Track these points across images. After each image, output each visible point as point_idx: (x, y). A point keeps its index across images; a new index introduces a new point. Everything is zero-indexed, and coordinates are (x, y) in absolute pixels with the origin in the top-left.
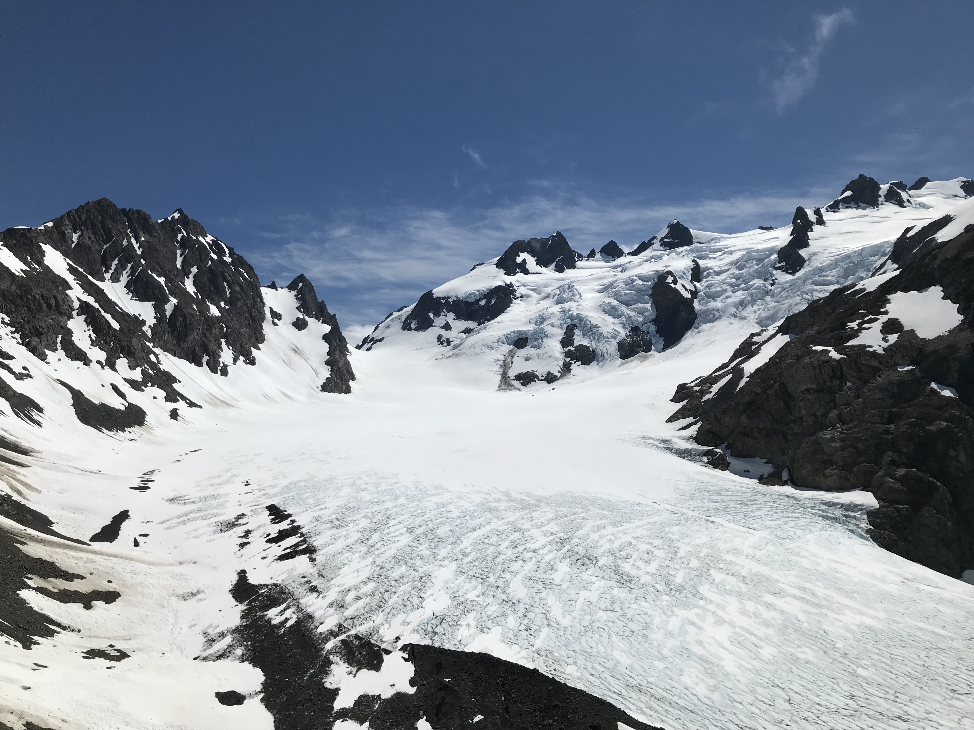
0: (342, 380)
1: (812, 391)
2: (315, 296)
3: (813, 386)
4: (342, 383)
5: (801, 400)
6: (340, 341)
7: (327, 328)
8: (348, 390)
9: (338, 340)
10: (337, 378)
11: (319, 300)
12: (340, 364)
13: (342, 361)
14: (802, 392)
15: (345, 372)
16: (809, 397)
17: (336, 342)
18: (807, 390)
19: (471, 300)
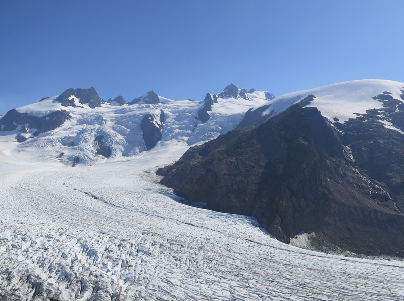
1: (226, 175)
3: (227, 173)
5: (222, 179)
14: (222, 175)
16: (225, 177)
19: (40, 116)
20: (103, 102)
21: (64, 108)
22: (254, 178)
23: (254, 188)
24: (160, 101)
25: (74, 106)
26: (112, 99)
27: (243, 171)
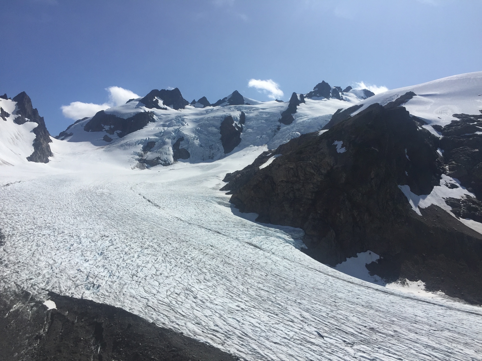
0: (43, 155)
1: (284, 182)
2: (31, 105)
3: (285, 180)
4: (43, 157)
5: (279, 186)
6: (45, 133)
7: (36, 125)
8: (47, 161)
9: (43, 132)
10: (40, 154)
11: (34, 108)
12: (43, 146)
13: (45, 144)
14: (280, 182)
15: (46, 151)
16: (282, 184)
17: (42, 133)
18: (282, 181)
19: (125, 118)
20: (187, 103)
21: (147, 110)
22: (312, 186)
23: (310, 197)
24: (245, 102)
25: (159, 107)
26: (196, 100)
27: (302, 178)
